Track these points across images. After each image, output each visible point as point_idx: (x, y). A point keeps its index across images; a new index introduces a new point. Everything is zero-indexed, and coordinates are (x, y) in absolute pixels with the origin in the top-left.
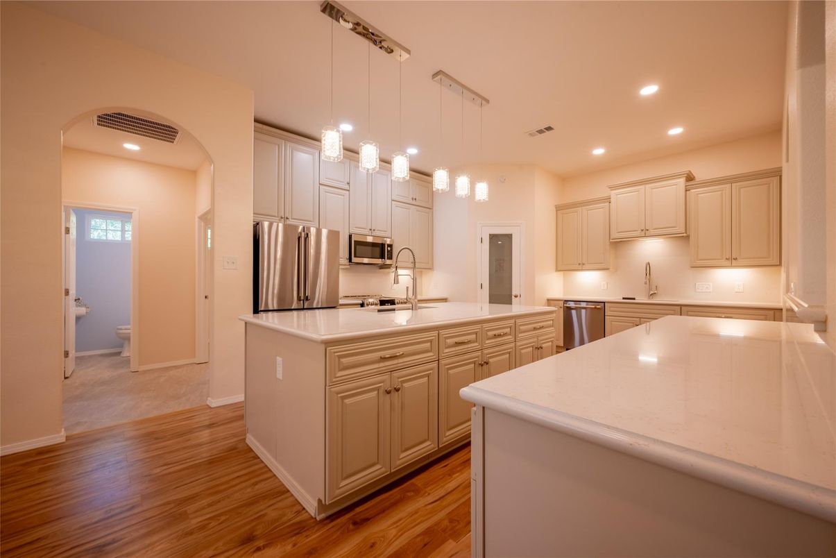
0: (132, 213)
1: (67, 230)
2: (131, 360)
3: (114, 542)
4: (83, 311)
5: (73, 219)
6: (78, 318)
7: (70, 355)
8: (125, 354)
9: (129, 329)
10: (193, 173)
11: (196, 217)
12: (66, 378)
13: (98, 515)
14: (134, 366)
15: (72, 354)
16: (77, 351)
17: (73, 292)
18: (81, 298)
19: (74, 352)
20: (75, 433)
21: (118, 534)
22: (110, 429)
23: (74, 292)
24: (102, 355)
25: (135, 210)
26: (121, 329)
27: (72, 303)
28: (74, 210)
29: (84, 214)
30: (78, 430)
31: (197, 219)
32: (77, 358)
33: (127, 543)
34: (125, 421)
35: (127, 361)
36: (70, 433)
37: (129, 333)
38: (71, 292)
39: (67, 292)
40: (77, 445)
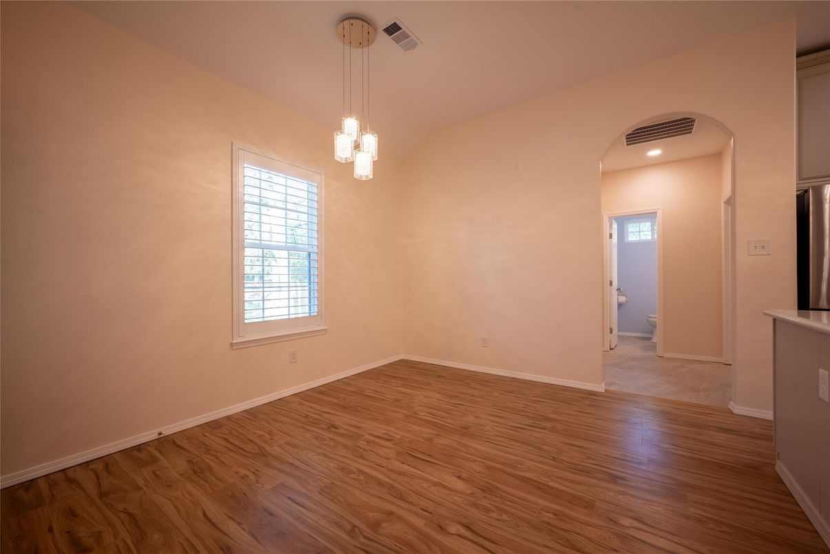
0: (656, 212)
1: (611, 236)
2: (658, 346)
3: (623, 480)
4: (623, 299)
5: (615, 226)
6: (620, 305)
7: (614, 332)
8: (654, 340)
9: (656, 317)
10: (718, 156)
11: (722, 202)
12: (611, 349)
13: (617, 454)
14: (660, 351)
15: (615, 331)
16: (618, 331)
17: (615, 283)
18: (621, 289)
19: (616, 330)
20: (611, 389)
21: (627, 476)
22: (634, 396)
23: (617, 283)
24: (637, 337)
25: (659, 209)
26: (651, 317)
27: (615, 293)
28: (615, 219)
29: (622, 221)
30: (613, 388)
31: (723, 205)
32: (619, 336)
33: (632, 487)
34: (646, 394)
35: (654, 347)
36: (608, 388)
37: (656, 322)
38: (613, 284)
39: (611, 283)
40: (612, 398)
